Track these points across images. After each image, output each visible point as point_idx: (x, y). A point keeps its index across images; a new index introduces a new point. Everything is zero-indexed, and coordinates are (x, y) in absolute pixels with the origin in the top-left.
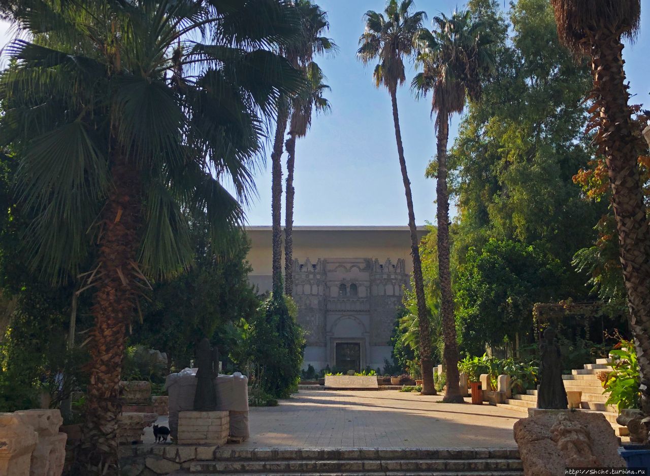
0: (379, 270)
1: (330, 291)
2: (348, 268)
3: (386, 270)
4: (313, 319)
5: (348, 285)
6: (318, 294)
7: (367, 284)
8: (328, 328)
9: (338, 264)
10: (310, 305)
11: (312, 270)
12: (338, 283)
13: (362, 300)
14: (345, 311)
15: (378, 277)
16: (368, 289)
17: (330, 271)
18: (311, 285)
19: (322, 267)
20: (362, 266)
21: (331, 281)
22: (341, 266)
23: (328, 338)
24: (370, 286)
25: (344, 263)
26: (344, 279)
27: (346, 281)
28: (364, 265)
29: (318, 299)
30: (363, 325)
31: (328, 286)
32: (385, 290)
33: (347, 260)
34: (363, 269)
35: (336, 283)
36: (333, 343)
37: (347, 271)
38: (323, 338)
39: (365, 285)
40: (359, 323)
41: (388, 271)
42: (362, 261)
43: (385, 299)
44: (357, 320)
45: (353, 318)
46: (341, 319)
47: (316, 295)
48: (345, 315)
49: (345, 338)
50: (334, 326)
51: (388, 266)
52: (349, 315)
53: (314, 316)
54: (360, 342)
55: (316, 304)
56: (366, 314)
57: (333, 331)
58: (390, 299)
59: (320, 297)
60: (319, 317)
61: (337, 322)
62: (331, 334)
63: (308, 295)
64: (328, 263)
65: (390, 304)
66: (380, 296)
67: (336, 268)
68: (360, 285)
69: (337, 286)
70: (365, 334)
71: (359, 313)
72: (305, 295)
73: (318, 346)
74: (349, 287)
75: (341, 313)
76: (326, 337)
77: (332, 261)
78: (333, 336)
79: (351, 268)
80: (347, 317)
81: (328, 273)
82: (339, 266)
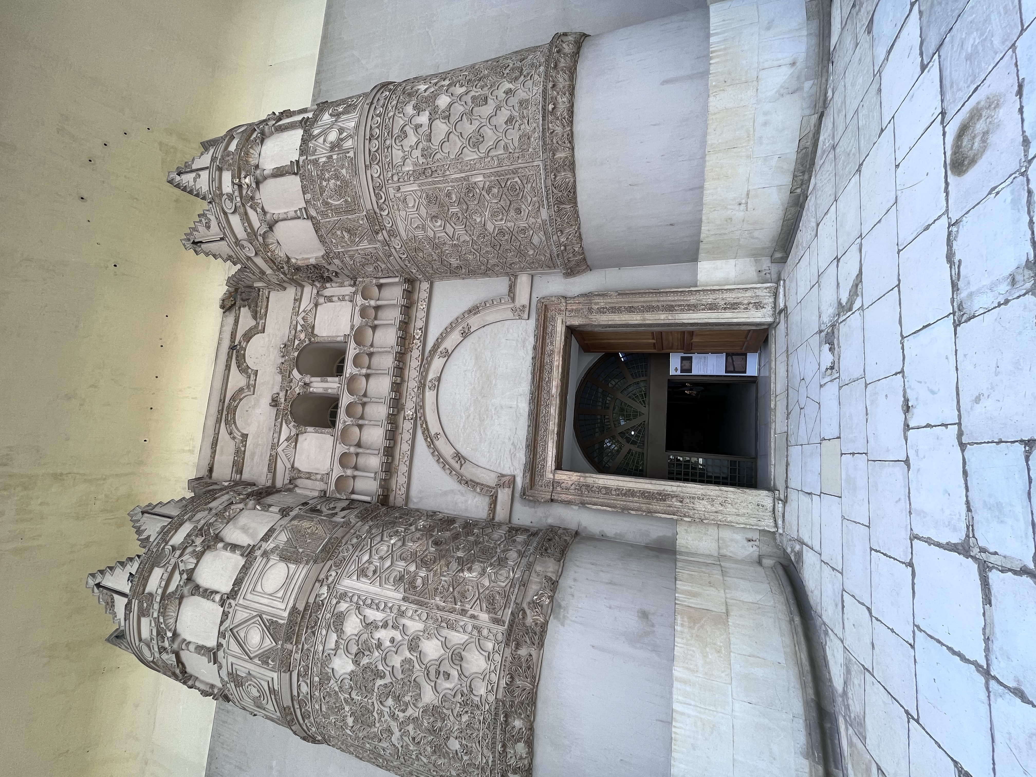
1: (309, 475)
2: (243, 382)
4: (354, 625)
6: (248, 553)
8: (473, 506)
9: (223, 428)
12: (288, 429)
14: (399, 405)
17: (237, 466)
20: (246, 320)
22: (232, 409)
26: (275, 402)
27: (282, 395)
28: (245, 313)
29: (274, 558)
30: (474, 310)
31: (287, 481)
32: (279, 173)
33: (218, 385)
34: (255, 318)
35: (286, 444)
36: (555, 483)
37: (251, 387)
38: (502, 562)
39: (312, 305)
40: (466, 334)
41: (207, 171)
42: (230, 320)
43: (316, 162)
44: (448, 344)
45: (437, 363)
46: (434, 428)
47: (245, 569)
48: (420, 407)
49: (531, 413)
50: (468, 472)
51: (193, 175)
52: (422, 386)
53: (343, 606)
54: (560, 329)
55: (289, 578)
56: (424, 295)
57: (490, 479)
58: (319, 135)
59: (270, 545)
60: (362, 573)
61: (447, 451)
62: (504, 495)
63: (222, 623)
64: (211, 470)
65: (341, 130)
66: (308, 196)
67: (234, 438)
68: (310, 329)
69: (294, 440)
70: (522, 298)
71: (418, 334)
72: (219, 645)
73: (544, 627)
74: (307, 379)
75: (407, 426)
76: (514, 530)
77: (209, 451)
78: (519, 481)
79: (244, 369)
80: (430, 395)
81: (246, 476)
82: (231, 423)
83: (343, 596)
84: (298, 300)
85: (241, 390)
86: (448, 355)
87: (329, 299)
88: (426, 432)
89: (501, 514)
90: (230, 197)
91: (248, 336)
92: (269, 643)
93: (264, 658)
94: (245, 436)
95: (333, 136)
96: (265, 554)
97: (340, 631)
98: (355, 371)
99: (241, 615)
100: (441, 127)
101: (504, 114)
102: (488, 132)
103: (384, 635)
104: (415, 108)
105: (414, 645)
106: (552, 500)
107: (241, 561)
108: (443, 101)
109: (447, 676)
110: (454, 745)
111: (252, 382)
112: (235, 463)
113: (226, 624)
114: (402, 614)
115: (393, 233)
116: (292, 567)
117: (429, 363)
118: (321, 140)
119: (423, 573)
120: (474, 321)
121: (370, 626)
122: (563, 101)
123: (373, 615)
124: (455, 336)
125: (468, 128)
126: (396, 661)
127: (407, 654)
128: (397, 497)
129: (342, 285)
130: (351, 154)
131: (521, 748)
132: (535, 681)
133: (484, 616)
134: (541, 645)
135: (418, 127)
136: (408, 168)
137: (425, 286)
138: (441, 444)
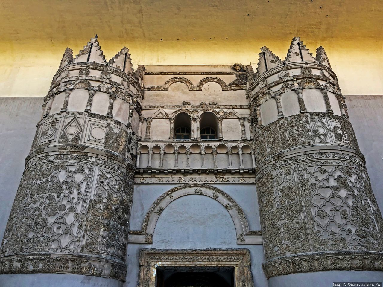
1: (148, 129)
2: (195, 84)
5: (196, 115)
6: (109, 116)
8: (136, 222)
9: (170, 77)
12: (172, 113)
14: (187, 173)
17: (151, 89)
20: (229, 79)
22: (180, 80)
23: (132, 250)
25: (185, 74)
26: (185, 104)
27: (189, 107)
28: (233, 77)
29: (107, 130)
30: (240, 211)
31: (145, 117)
32: (301, 102)
33: (193, 70)
34: (230, 84)
35: (164, 113)
36: (149, 267)
37: (193, 89)
38: (108, 246)
39: (239, 116)
40: (227, 207)
41: (301, 61)
42: (228, 70)
43: (307, 122)
44: (221, 198)
45: (210, 192)
46: (175, 195)
47: (102, 117)
48: (186, 185)
49: (184, 250)
50: (154, 217)
51: (298, 52)
52: (197, 185)
53: (87, 171)
54: (232, 263)
55: (98, 141)
56: (247, 180)
57: (150, 230)
58: (322, 123)
59: (113, 125)
60: (102, 176)
61: (163, 204)
62: (142, 238)
63: (78, 112)
64: (149, 74)
65: (325, 135)
66: (289, 119)
67: (166, 84)
68: (226, 116)
69: (166, 117)
70: (248, 239)
71: (225, 180)
72: (68, 113)
73: (81, 273)
74: (199, 120)
75: (176, 179)
76: (124, 248)
77: (158, 71)
78: (149, 247)
79: (202, 83)
80: (192, 190)
81: (147, 93)
82: (174, 80)
83: (91, 169)
84: (241, 107)
85: (191, 83)
86: (215, 198)
87: (243, 125)
88: (174, 190)
89: (132, 238)
90: (287, 75)
91: (220, 82)
92: (70, 137)
93: (64, 136)
94: (167, 89)
95: (322, 131)
96: (109, 125)
97: (75, 172)
98: (203, 148)
99: (81, 121)
100: (328, 194)
101: (337, 230)
102: (327, 221)
103: (75, 195)
104: (339, 177)
105: (72, 209)
106: (140, 266)
107: (105, 114)
108: (343, 193)
109: (59, 228)
110: (31, 235)
111: (195, 89)
112: (153, 87)
113: (77, 115)
114: (84, 201)
115: (274, 167)
116: (103, 140)
117: (210, 188)
118: (319, 124)
119: (102, 206)
120: (234, 212)
121: (79, 186)
122: (345, 264)
123: (84, 186)
124: (226, 202)
125: (328, 210)
126: (65, 202)
127: (68, 207)
128: (139, 179)
129: (251, 132)
130: (312, 143)
131: (31, 268)
132: (58, 271)
133: (84, 242)
134: (73, 273)
135: (328, 180)
136: (306, 176)
137: (253, 180)
138: (167, 199)
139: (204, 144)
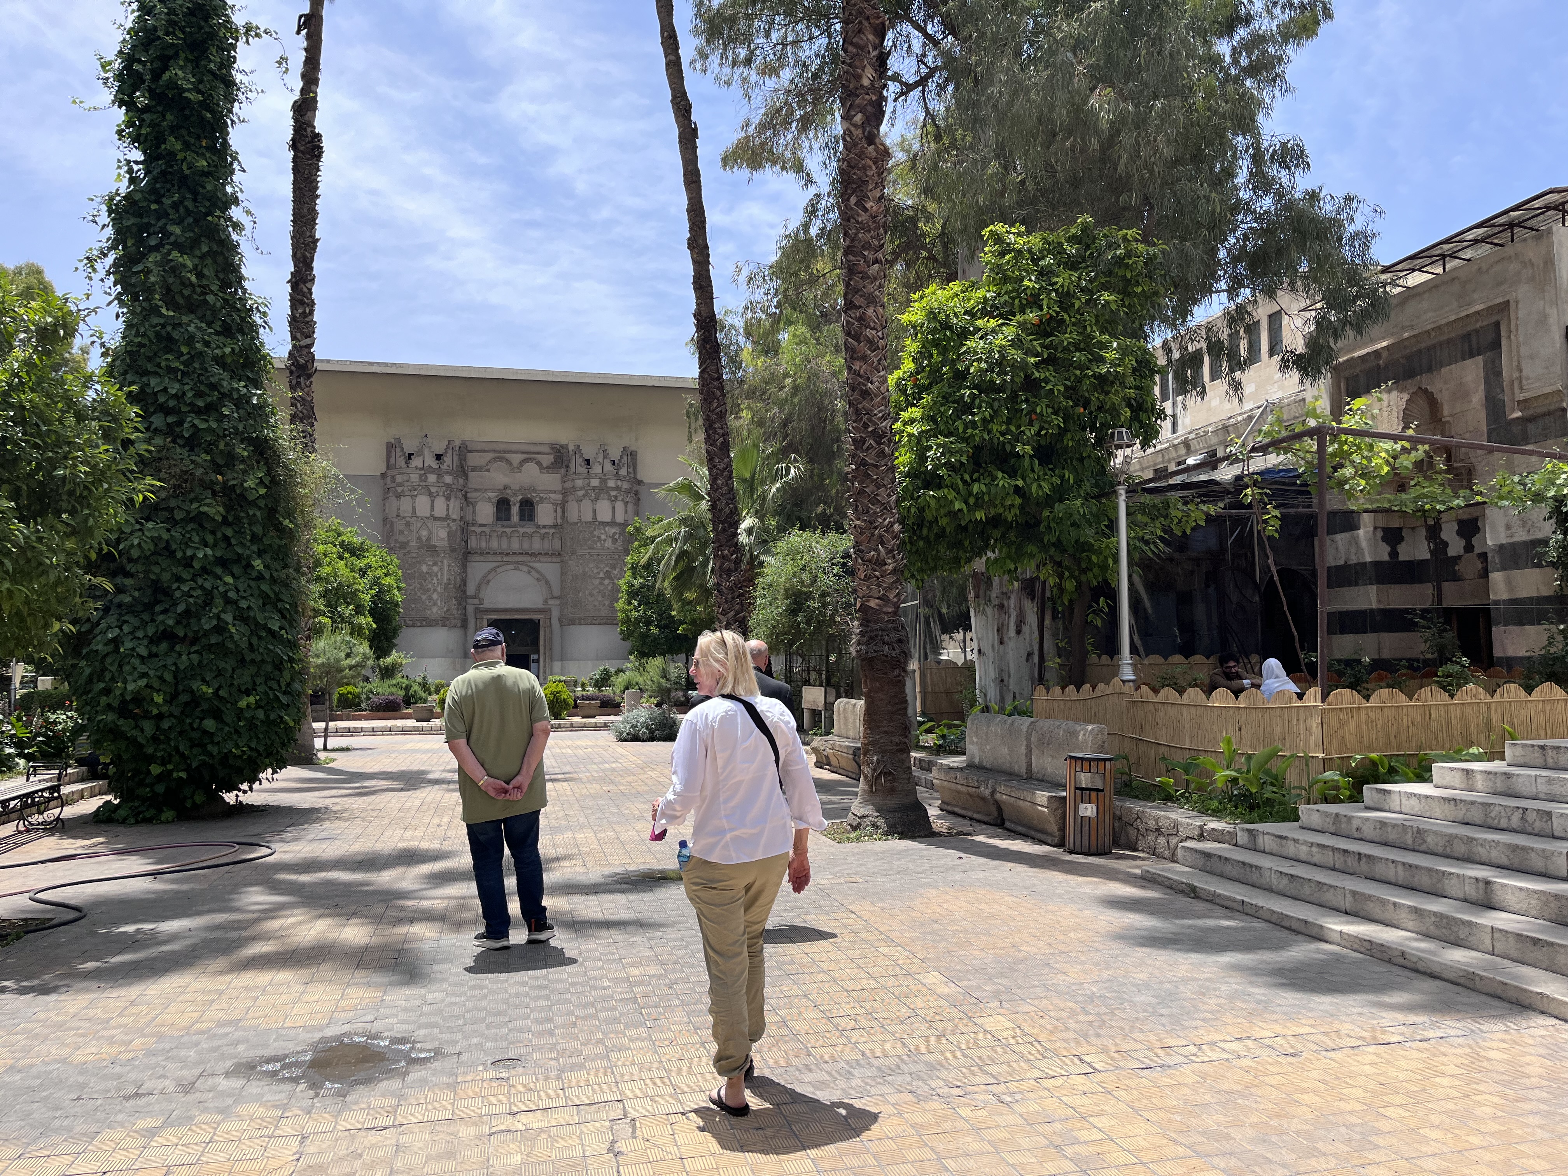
0: (582, 470)
1: (474, 512)
2: (515, 463)
3: (597, 469)
4: (435, 569)
5: (516, 500)
6: (447, 517)
7: (558, 497)
8: (471, 590)
9: (492, 455)
10: (429, 539)
11: (434, 464)
12: (494, 496)
13: (543, 531)
14: (507, 554)
15: (579, 483)
16: (559, 510)
17: (474, 469)
18: (432, 496)
19: (456, 458)
20: (547, 460)
21: (476, 490)
22: (501, 459)
23: (470, 609)
24: (563, 505)
25: (506, 452)
26: (506, 488)
27: (510, 491)
28: (551, 458)
29: (447, 528)
30: (547, 583)
31: (470, 500)
32: (594, 511)
33: (514, 447)
34: (548, 465)
35: (487, 496)
36: (482, 619)
37: (512, 470)
38: (456, 608)
39: (552, 501)
40: (537, 580)
42: (547, 449)
43: (595, 530)
44: (533, 573)
45: (526, 569)
46: (499, 570)
47: (443, 519)
48: (507, 563)
49: (508, 608)
50: (483, 586)
52: (516, 563)
53: (440, 563)
54: (539, 617)
55: (443, 539)
56: (553, 560)
57: (481, 595)
59: (451, 523)
60: (449, 565)
61: (490, 577)
63: (425, 517)
64: (471, 451)
67: (487, 464)
68: (542, 500)
69: (489, 500)
70: (551, 602)
71: (538, 559)
72: (418, 517)
74: (518, 504)
75: (499, 559)
76: (465, 608)
77: (479, 447)
78: (481, 606)
79: (522, 463)
80: (512, 566)
81: (471, 474)
82: (495, 459)
83: (442, 561)
84: (555, 492)
85: (511, 464)
86: (529, 573)
87: (555, 511)
88: (498, 567)
89: (470, 601)
91: (539, 463)
93: (419, 538)
94: (489, 470)
96: (448, 523)
97: (433, 564)
99: (429, 525)
103: (435, 579)
105: (435, 590)
106: (476, 619)
107: (444, 516)
109: (429, 602)
111: (515, 470)
112: (476, 466)
114: (441, 583)
116: (447, 537)
117: (525, 566)
119: (452, 586)
120: (542, 583)
121: (436, 574)
123: (439, 574)
126: (430, 585)
127: (432, 588)
128: (471, 559)
130: (595, 546)
132: (434, 626)
133: (445, 609)
134: (442, 626)
137: (557, 560)
138: (493, 573)
139: (522, 530)
